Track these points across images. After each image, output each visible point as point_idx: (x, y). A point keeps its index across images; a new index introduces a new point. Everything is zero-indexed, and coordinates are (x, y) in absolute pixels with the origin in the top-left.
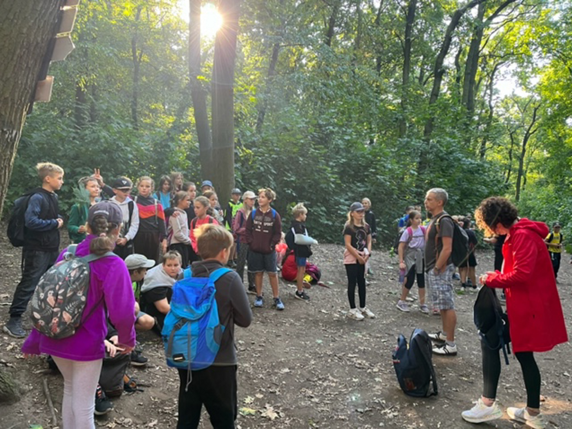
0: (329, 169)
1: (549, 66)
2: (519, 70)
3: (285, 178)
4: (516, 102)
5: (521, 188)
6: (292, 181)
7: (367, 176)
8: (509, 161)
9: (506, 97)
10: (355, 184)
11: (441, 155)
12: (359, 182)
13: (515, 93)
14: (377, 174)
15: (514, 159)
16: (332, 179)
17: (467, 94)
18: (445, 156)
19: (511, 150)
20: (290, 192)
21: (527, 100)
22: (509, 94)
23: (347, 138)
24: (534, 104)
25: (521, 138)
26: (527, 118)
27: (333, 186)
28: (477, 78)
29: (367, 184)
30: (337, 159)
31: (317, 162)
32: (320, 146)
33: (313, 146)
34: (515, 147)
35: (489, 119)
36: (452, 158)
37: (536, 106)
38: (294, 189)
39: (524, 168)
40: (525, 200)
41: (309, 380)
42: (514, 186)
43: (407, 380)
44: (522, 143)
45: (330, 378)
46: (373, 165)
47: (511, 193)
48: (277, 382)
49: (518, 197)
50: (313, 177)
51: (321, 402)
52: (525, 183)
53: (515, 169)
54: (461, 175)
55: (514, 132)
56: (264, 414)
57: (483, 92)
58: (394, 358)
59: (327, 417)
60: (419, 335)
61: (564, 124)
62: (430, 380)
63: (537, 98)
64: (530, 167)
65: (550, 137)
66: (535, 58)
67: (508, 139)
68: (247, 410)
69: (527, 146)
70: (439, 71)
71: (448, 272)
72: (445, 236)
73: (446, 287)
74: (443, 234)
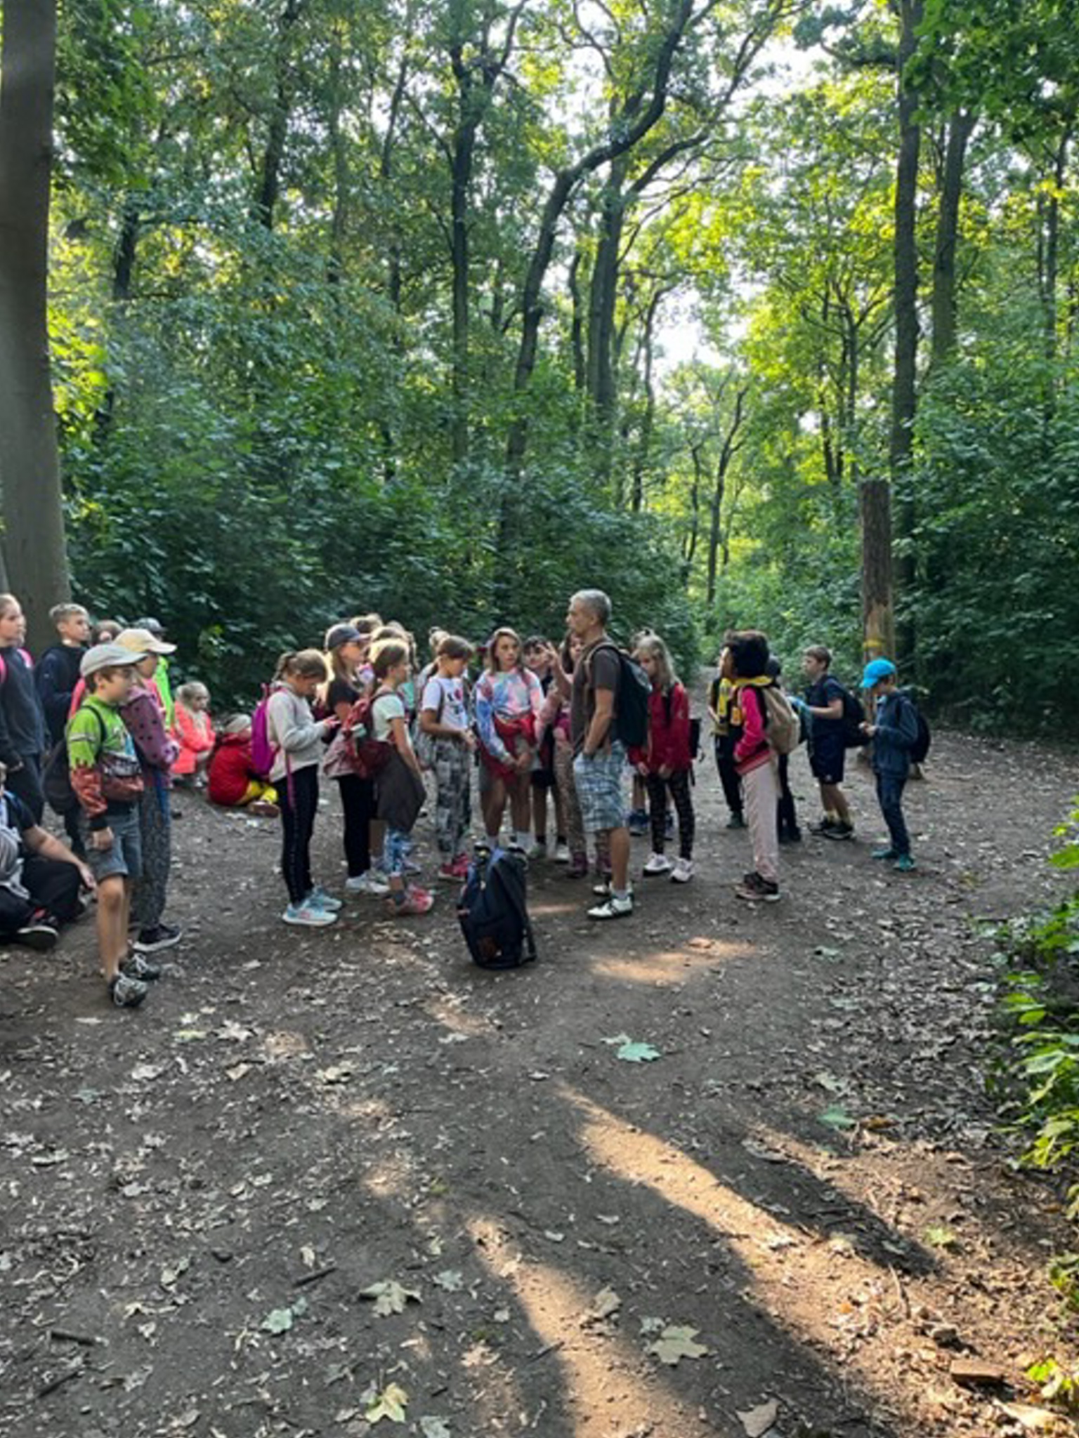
0: (297, 543)
1: (764, 299)
2: (704, 305)
3: (188, 568)
4: (702, 379)
5: (718, 573)
6: (207, 574)
7: (386, 558)
8: (693, 512)
9: (681, 366)
10: (360, 577)
11: (544, 504)
12: (367, 571)
13: (699, 357)
14: (410, 553)
15: (702, 508)
16: (306, 568)
17: (596, 361)
18: (554, 508)
19: (695, 488)
20: (203, 600)
21: (724, 374)
22: (687, 360)
23: (332, 465)
24: (736, 383)
25: (715, 460)
26: (726, 415)
27: (308, 583)
28: (618, 320)
29: (388, 576)
30: (311, 516)
31: (265, 526)
32: (268, 487)
33: (251, 487)
34: (704, 481)
35: (646, 419)
36: (567, 512)
37: (741, 389)
38: (213, 592)
39: (722, 526)
40: (725, 598)
41: (300, 974)
42: (704, 567)
43: (485, 942)
44: (716, 472)
45: (343, 965)
46: (398, 533)
47: (699, 584)
48: (238, 986)
49: (712, 593)
50: (257, 563)
51: (330, 1003)
52: (726, 560)
53: (704, 531)
54: (590, 548)
55: (700, 446)
56: (223, 1036)
57: (632, 354)
58: (460, 907)
59: (345, 1023)
60: (501, 861)
61: (796, 431)
62: (521, 937)
63: (742, 370)
64: (734, 524)
65: (770, 458)
66: (734, 281)
67: (688, 462)
68: (188, 1035)
69: (726, 480)
70: (531, 309)
71: (609, 758)
72: (601, 687)
73: (605, 786)
74: (598, 682)
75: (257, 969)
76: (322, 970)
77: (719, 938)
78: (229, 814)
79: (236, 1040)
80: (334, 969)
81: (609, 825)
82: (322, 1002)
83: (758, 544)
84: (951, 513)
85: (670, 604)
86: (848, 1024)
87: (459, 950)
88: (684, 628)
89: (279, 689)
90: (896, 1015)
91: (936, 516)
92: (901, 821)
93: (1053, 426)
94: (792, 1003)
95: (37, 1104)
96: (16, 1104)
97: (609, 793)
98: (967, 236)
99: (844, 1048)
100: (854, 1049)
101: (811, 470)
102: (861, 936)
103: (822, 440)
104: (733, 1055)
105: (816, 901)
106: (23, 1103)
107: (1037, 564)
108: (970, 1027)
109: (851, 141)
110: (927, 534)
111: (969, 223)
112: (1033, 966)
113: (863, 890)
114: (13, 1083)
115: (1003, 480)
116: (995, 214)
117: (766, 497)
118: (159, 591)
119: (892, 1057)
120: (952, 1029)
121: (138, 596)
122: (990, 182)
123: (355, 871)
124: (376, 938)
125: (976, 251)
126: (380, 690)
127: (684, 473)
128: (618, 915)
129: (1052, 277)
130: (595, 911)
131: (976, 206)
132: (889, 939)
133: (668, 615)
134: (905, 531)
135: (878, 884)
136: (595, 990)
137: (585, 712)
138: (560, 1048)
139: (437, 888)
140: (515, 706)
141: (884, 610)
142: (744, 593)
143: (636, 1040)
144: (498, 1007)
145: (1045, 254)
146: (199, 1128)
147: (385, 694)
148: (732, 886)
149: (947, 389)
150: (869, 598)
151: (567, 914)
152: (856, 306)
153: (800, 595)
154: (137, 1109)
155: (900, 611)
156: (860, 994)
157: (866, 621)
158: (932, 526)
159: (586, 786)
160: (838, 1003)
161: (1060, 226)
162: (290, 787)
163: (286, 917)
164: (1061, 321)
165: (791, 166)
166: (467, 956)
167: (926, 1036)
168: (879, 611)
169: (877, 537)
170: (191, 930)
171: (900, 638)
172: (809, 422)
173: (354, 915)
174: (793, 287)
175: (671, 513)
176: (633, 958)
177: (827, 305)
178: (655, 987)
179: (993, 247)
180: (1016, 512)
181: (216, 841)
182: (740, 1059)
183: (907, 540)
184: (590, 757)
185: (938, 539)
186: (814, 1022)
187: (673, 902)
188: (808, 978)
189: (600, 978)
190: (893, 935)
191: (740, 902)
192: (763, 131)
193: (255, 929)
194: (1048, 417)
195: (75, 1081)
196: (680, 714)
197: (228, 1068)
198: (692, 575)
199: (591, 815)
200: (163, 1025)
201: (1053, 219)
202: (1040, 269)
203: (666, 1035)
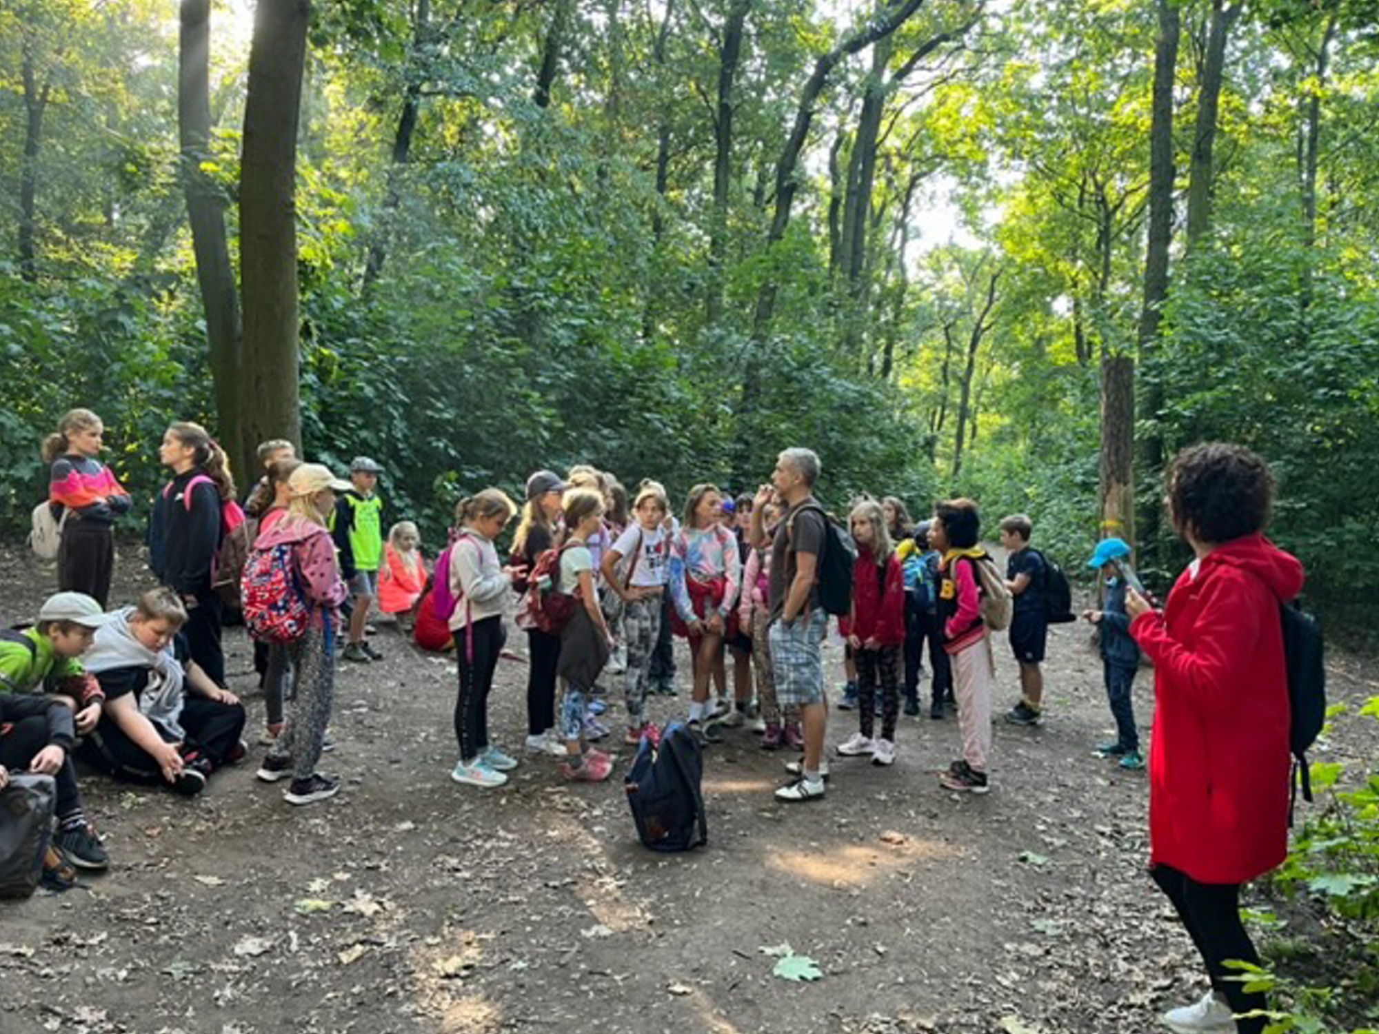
0: (536, 395)
1: (1021, 186)
2: (962, 190)
3: (429, 413)
4: (957, 260)
5: (966, 446)
6: (448, 421)
7: (624, 413)
8: (942, 386)
9: (937, 247)
10: (598, 430)
11: (786, 369)
12: (606, 426)
13: (955, 240)
14: (648, 409)
15: (952, 383)
16: (544, 420)
17: (851, 237)
18: (795, 374)
19: (946, 364)
20: (441, 445)
21: (979, 256)
22: (943, 242)
23: (578, 322)
24: (991, 265)
25: (966, 337)
26: (979, 295)
27: (546, 434)
28: (877, 201)
29: (625, 432)
30: (555, 370)
31: (507, 377)
32: (514, 340)
33: (496, 340)
34: (955, 357)
35: (897, 295)
36: (807, 377)
37: (995, 271)
38: (453, 439)
39: (971, 402)
40: (969, 472)
41: (454, 840)
42: (952, 441)
43: (652, 821)
44: (967, 350)
45: (501, 833)
46: (638, 390)
47: (946, 457)
48: (384, 849)
49: (958, 466)
50: (497, 412)
51: (476, 876)
52: (974, 435)
53: (953, 405)
54: (829, 415)
55: (953, 324)
56: (349, 908)
57: (890, 235)
58: (628, 780)
59: (484, 902)
60: (675, 732)
61: (1048, 312)
62: (694, 818)
63: (997, 253)
64: (983, 399)
65: (1022, 338)
66: (992, 170)
67: (941, 339)
68: (311, 904)
69: (978, 359)
70: (785, 184)
71: (809, 626)
72: (803, 550)
73: (803, 657)
74: (799, 546)
75: (409, 831)
76: (478, 837)
77: (914, 833)
78: (432, 659)
79: (362, 915)
80: (490, 837)
81: (804, 699)
82: (467, 875)
83: (1007, 420)
84: (1198, 396)
85: (910, 473)
86: (1048, 952)
87: (627, 826)
88: (923, 498)
89: (465, 535)
90: (1106, 946)
91: (1183, 397)
92: (1130, 715)
93: (1309, 314)
94: (986, 919)
95: (123, 974)
96: (101, 972)
97: (807, 664)
98: (1227, 129)
99: (1041, 984)
100: (1051, 986)
101: (1061, 351)
102: (1074, 844)
103: (1073, 323)
104: (907, 982)
105: (1028, 797)
106: (108, 972)
107: (1290, 452)
108: (1191, 968)
109: (1112, 36)
110: (1173, 417)
111: (1228, 116)
112: (1270, 899)
113: (1082, 788)
114: (106, 946)
115: (1256, 365)
116: (1255, 108)
117: (1015, 375)
118: (399, 435)
119: (1095, 1001)
120: (1170, 970)
121: (380, 439)
122: (1251, 78)
123: (536, 729)
124: (543, 804)
125: (1235, 143)
126: (569, 541)
127: (935, 349)
128: (807, 799)
129: (1312, 172)
130: (784, 792)
131: (1236, 100)
132: (1106, 847)
133: (906, 484)
134: (1149, 413)
135: (1100, 781)
136: (764, 886)
137: (785, 576)
138: (710, 956)
139: (620, 753)
140: (709, 566)
141: (1123, 488)
142: (989, 467)
143: (799, 952)
144: (653, 898)
145: (1306, 149)
146: (287, 1022)
147: (573, 545)
148: (937, 773)
149: (1200, 273)
150: (1108, 477)
151: (753, 793)
152: (1112, 196)
153: (1043, 471)
154: (228, 992)
155: (1144, 492)
156: (1066, 916)
157: (1104, 501)
158: (1179, 408)
159: (781, 655)
160: (1039, 925)
161: (1320, 122)
162: (469, 639)
163: (455, 775)
164: (1322, 215)
165: (1053, 61)
166: (634, 834)
167: (1138, 976)
168: (1118, 490)
169: (1119, 415)
170: (351, 783)
171: (1141, 520)
172: (1061, 305)
173: (528, 777)
174: (1048, 173)
175: (921, 386)
176: (815, 850)
177: (1083, 190)
178: (833, 888)
179: (1254, 141)
180: (1269, 397)
181: (408, 687)
182: (914, 988)
183: (1150, 423)
184: (789, 624)
185: (1185, 421)
186: (1008, 946)
187: (871, 787)
188: (1007, 889)
189: (771, 872)
190: (1111, 844)
191: (943, 792)
192: (1026, 26)
193: (419, 786)
194: (1305, 304)
195: (172, 951)
196: (894, 585)
197: (342, 949)
198: (938, 447)
199: (785, 686)
200: (289, 891)
201: (1314, 114)
202: (1299, 164)
203: (833, 949)
